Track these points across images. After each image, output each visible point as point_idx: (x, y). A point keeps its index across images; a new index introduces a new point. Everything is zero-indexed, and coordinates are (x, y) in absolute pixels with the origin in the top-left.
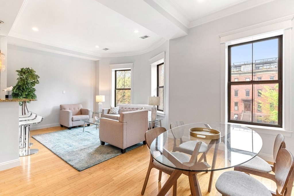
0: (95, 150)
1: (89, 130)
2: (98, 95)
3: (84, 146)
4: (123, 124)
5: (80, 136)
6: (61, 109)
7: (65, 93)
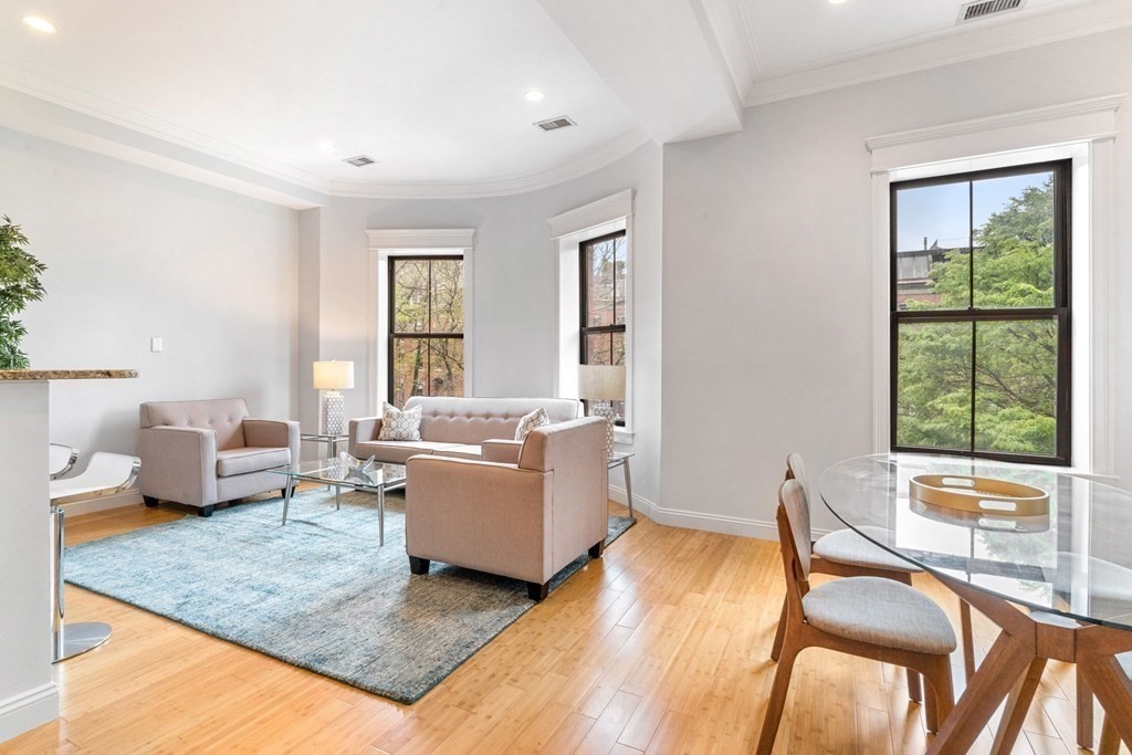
0: (402, 598)
1: (310, 515)
2: (318, 360)
3: (338, 585)
4: (542, 479)
5: (281, 541)
6: (149, 425)
7: (161, 349)
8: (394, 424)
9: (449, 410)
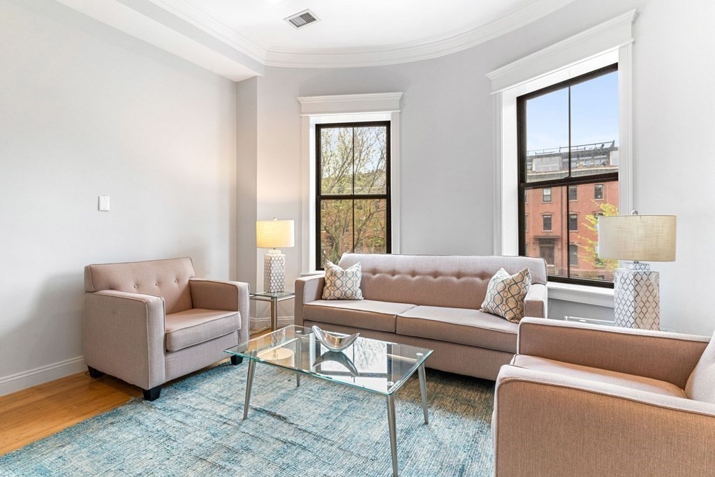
6: (93, 289)
7: (109, 209)
8: (338, 283)
9: (390, 268)
